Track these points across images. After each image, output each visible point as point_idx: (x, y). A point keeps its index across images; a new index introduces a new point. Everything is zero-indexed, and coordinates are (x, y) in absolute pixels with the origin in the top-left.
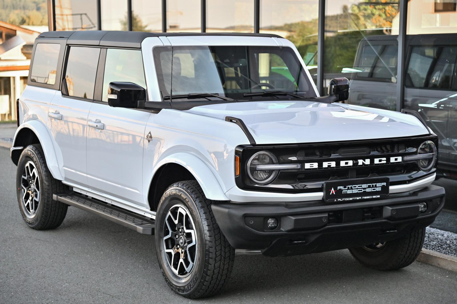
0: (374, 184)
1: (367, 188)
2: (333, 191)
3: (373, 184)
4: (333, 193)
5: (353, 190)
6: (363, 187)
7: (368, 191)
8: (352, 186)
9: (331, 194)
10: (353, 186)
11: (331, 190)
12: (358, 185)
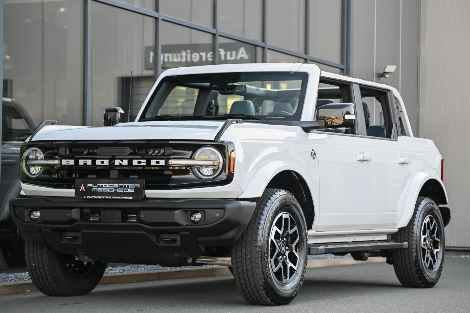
0: (126, 185)
1: (118, 188)
2: (82, 188)
3: (124, 185)
4: (82, 190)
5: (103, 189)
6: (114, 187)
7: (119, 191)
8: (102, 184)
9: (81, 190)
10: (104, 185)
11: (81, 186)
12: (109, 185)
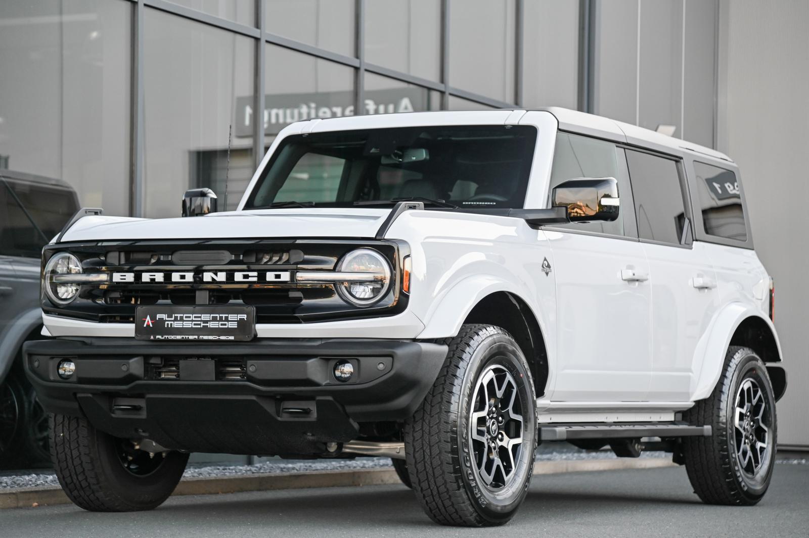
0: (224, 316)
1: (210, 321)
2: (148, 321)
3: (220, 315)
4: (148, 325)
5: (184, 322)
6: (202, 319)
7: (211, 327)
8: (182, 315)
9: (145, 326)
10: (185, 315)
11: (146, 318)
12: (194, 315)
